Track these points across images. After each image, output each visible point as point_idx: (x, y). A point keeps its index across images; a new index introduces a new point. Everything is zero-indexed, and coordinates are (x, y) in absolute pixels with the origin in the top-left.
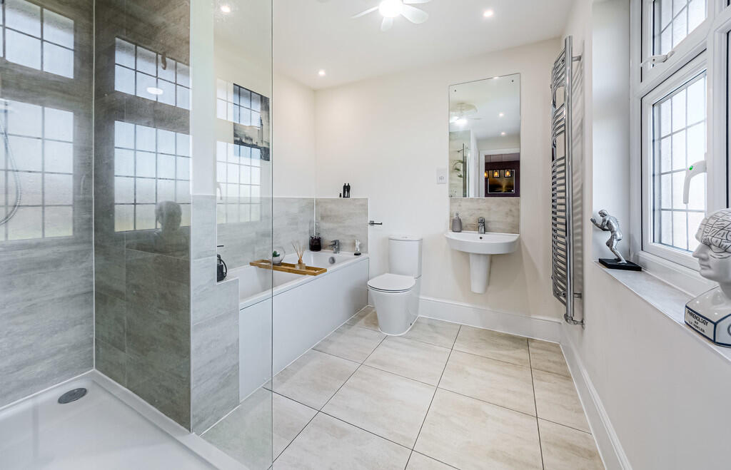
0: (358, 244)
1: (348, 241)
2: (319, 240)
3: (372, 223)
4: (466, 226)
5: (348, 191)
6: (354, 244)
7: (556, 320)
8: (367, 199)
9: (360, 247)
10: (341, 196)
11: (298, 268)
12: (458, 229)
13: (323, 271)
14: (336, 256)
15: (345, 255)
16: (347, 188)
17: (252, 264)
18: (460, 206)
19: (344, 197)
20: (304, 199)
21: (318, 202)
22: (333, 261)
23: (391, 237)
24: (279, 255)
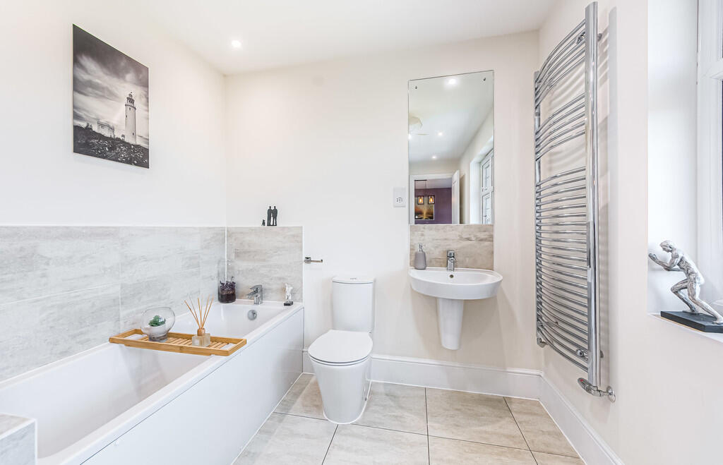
0: (289, 289)
1: (275, 286)
2: (232, 286)
3: (308, 260)
4: (431, 262)
5: (275, 217)
6: (284, 290)
7: (535, 372)
8: (301, 227)
9: (293, 293)
10: (264, 223)
11: (196, 343)
12: (422, 266)
13: (239, 343)
14: (257, 308)
15: (271, 305)
16: (273, 213)
17: (112, 340)
18: (422, 235)
19: (269, 225)
20: (210, 228)
21: (231, 234)
22: (253, 315)
23: (336, 279)
24: (163, 323)
